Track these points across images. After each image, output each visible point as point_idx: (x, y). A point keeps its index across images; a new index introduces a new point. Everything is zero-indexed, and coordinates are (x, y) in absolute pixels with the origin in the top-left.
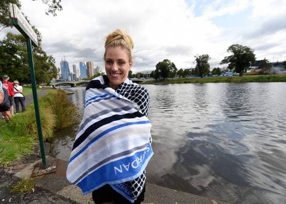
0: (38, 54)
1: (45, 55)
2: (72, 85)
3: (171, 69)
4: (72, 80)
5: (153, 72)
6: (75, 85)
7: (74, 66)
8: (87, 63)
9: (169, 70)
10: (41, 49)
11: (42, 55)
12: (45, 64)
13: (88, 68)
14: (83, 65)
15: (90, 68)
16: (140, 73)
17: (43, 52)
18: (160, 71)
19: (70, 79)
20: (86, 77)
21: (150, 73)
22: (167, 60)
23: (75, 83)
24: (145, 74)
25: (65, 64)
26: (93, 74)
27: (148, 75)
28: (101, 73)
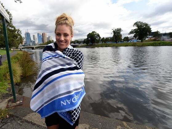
0: (10, 28)
1: (15, 29)
2: (33, 48)
3: (97, 37)
4: (32, 45)
5: (85, 40)
6: (35, 48)
7: (34, 36)
8: (42, 34)
9: (95, 39)
10: (12, 24)
11: (13, 29)
12: (15, 35)
13: (43, 37)
14: (40, 35)
15: (44, 37)
16: (77, 40)
17: (13, 27)
18: (90, 39)
19: (31, 44)
20: (42, 43)
21: (83, 40)
22: (94, 32)
23: (34, 47)
24: (80, 41)
25: (28, 35)
26: (46, 41)
27: (82, 41)
28: (51, 40)
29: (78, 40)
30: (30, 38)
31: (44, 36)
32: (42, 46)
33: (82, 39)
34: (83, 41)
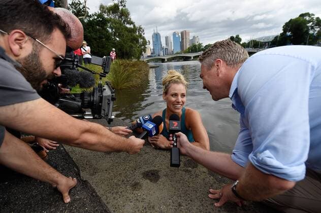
1: (134, 26)
2: (163, 60)
3: (312, 28)
4: (164, 55)
5: (276, 37)
6: (166, 60)
7: (167, 38)
9: (307, 32)
10: (130, 19)
11: (132, 26)
12: (134, 37)
14: (177, 36)
15: (184, 40)
17: (132, 23)
18: (289, 34)
19: (162, 53)
20: (179, 50)
21: (271, 39)
22: (308, 14)
23: (166, 58)
24: (262, 41)
25: (157, 36)
26: (188, 46)
27: (268, 42)
28: (197, 44)
29: (257, 40)
30: (161, 42)
31: (184, 37)
32: (178, 55)
33: (269, 37)
34: (271, 42)
